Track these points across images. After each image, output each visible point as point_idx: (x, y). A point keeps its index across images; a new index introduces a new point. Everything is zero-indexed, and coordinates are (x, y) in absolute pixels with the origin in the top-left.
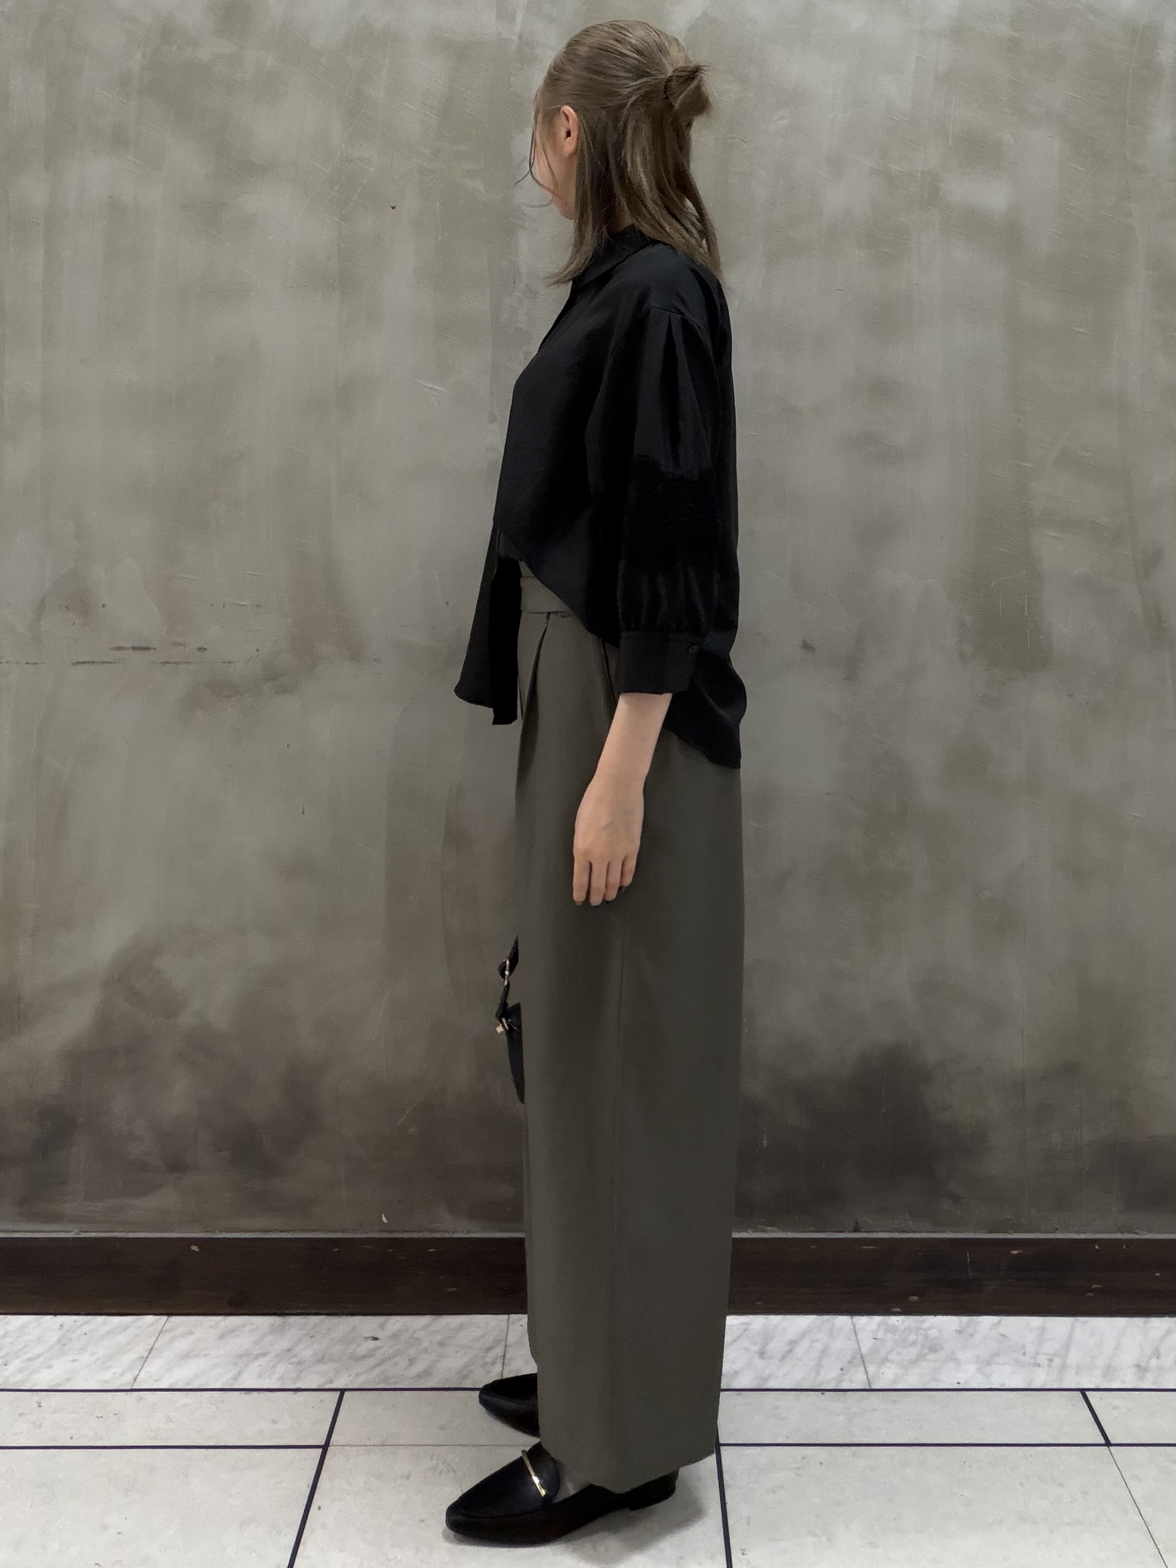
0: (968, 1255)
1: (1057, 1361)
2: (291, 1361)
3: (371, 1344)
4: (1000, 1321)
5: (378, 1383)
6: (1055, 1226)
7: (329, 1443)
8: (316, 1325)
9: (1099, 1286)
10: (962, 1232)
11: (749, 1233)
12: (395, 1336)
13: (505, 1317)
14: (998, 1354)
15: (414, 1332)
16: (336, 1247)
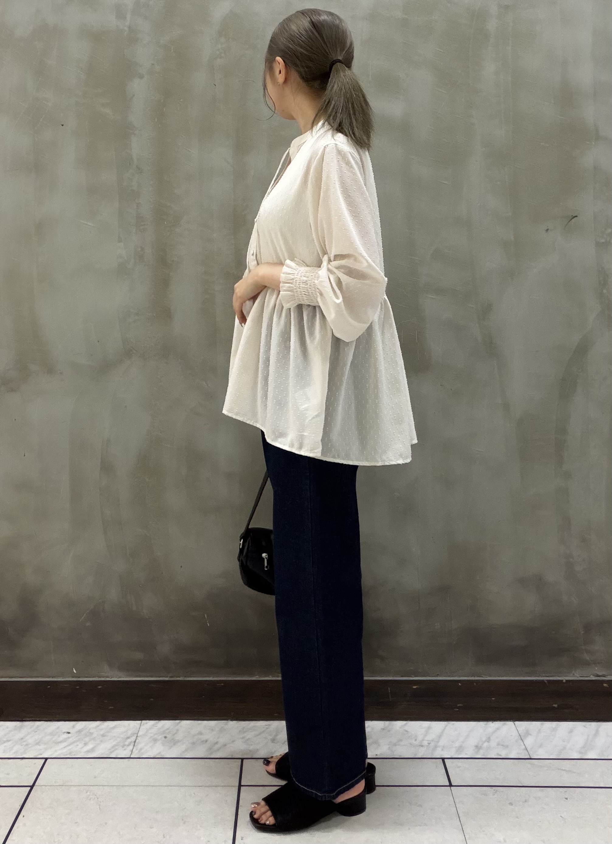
0: (389, 689)
1: (432, 744)
2: (22, 744)
3: (66, 736)
4: (406, 724)
5: (67, 755)
6: (438, 673)
7: (34, 785)
8: (38, 726)
9: (460, 705)
10: (386, 677)
11: (270, 678)
12: (80, 731)
13: (140, 722)
14: (401, 740)
15: (90, 730)
16: (49, 686)
